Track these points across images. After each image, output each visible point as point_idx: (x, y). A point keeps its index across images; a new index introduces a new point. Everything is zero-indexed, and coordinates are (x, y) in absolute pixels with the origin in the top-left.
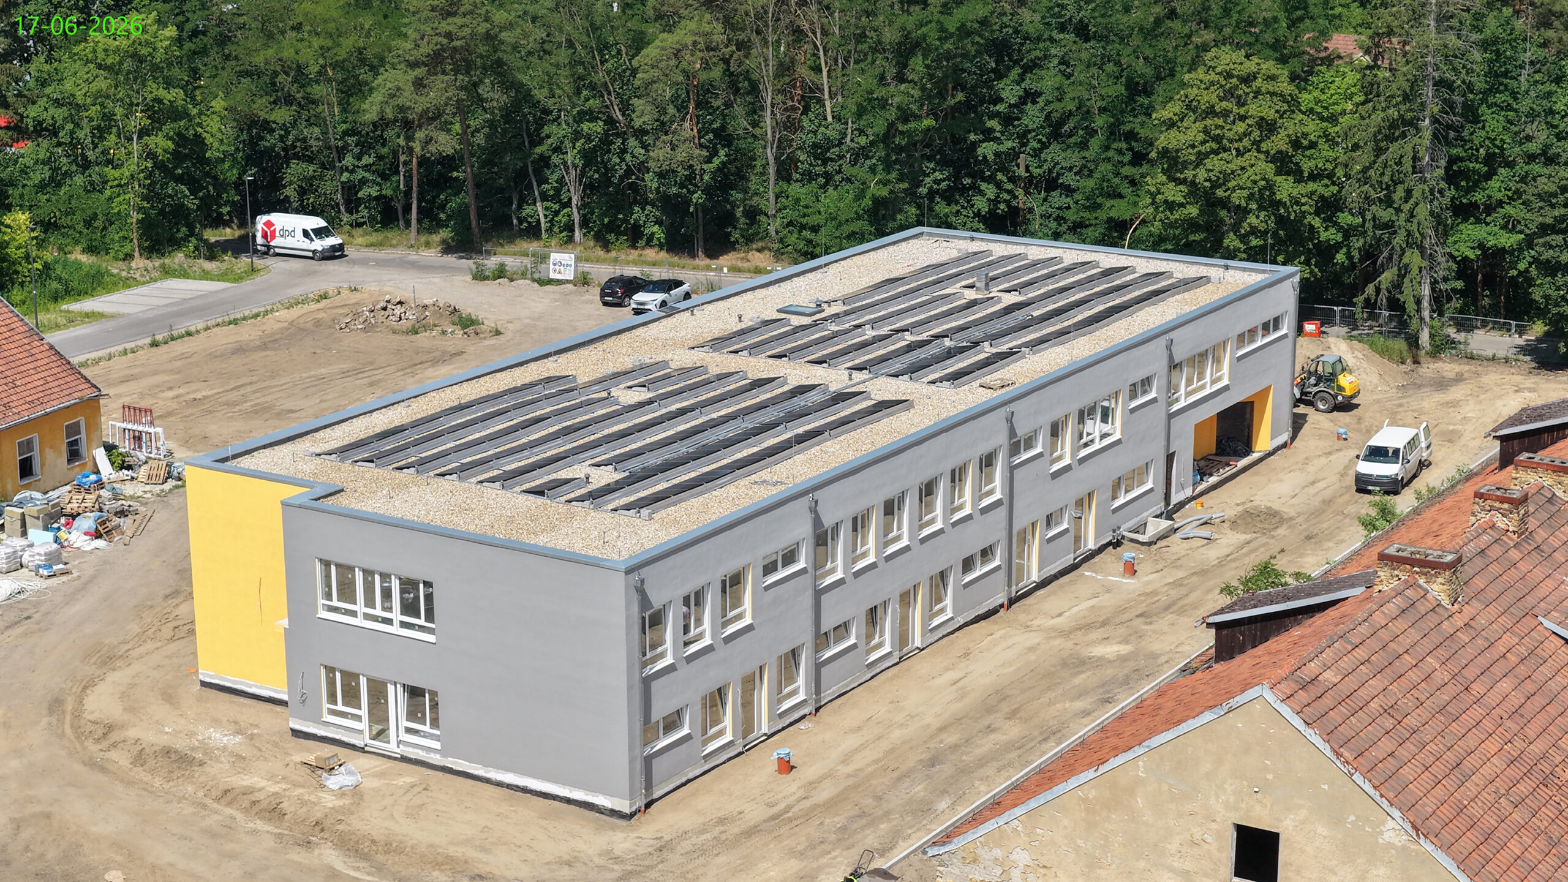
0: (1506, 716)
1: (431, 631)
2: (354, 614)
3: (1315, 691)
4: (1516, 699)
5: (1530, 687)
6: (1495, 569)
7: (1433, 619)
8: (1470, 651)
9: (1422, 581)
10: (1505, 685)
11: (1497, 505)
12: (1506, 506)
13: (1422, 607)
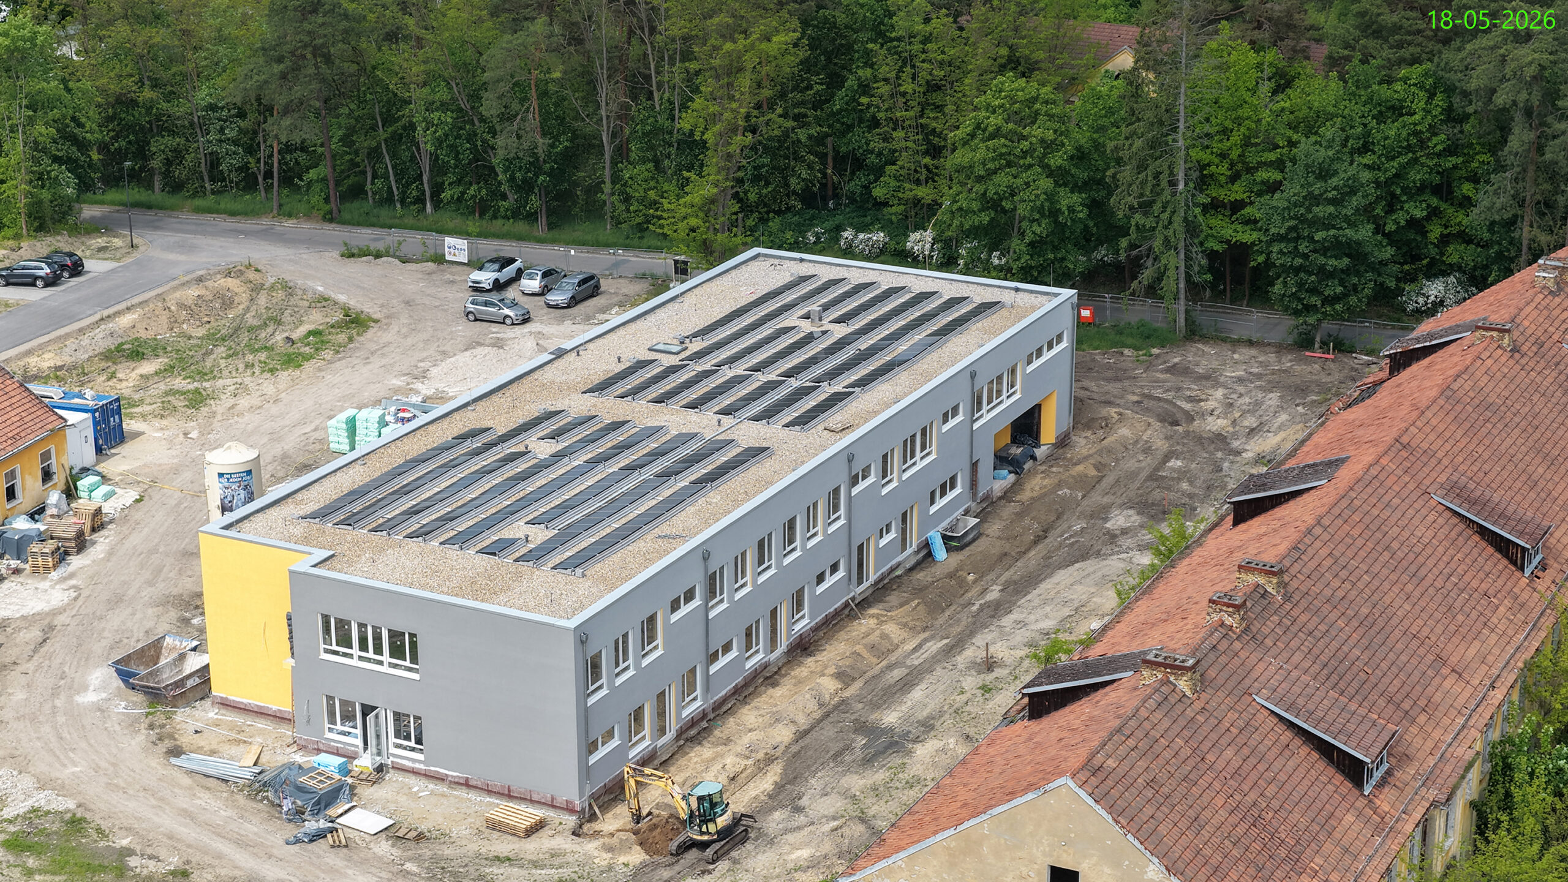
0: (1229, 777)
1: (416, 671)
2: (350, 656)
3: (1101, 775)
4: (1236, 763)
5: (1246, 751)
6: (1223, 659)
7: (1179, 708)
8: (1206, 728)
9: (1172, 679)
10: (1229, 753)
11: (1224, 608)
12: (1231, 609)
13: (1173, 699)
